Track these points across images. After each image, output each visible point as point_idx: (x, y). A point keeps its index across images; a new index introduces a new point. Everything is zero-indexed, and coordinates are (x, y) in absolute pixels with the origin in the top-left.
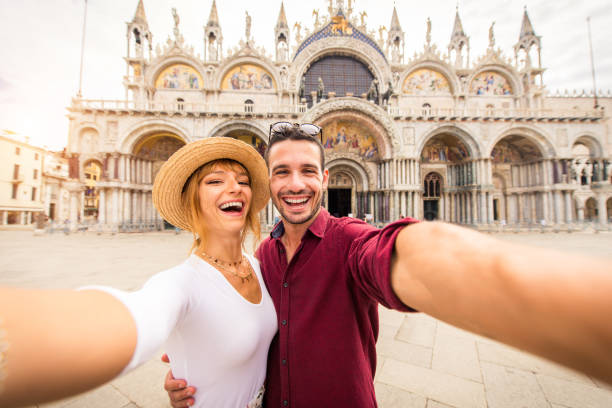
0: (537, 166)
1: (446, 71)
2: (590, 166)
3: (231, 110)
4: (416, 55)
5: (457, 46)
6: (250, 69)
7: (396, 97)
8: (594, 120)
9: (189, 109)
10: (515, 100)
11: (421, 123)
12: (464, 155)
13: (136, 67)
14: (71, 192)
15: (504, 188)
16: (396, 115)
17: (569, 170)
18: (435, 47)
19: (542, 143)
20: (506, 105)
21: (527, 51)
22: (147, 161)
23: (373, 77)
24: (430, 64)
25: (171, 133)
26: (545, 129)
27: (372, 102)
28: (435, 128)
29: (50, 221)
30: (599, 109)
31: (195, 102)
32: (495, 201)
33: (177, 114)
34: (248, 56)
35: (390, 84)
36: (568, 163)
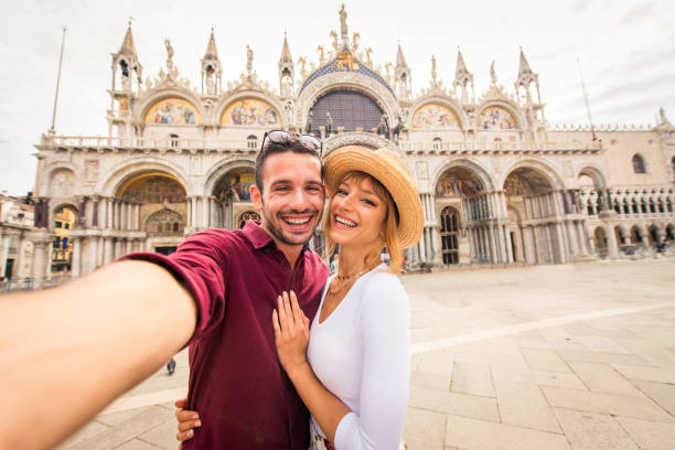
0: (548, 197)
1: (453, 106)
2: (596, 196)
3: (232, 147)
4: (423, 91)
5: (461, 82)
6: (253, 103)
7: (406, 131)
8: (594, 152)
9: (184, 145)
10: (521, 133)
11: (433, 158)
12: (478, 189)
13: (123, 100)
14: (36, 244)
15: (519, 221)
16: (407, 149)
17: (577, 200)
18: (441, 83)
19: (550, 175)
20: (512, 138)
21: (527, 87)
22: (134, 204)
23: (382, 112)
24: (437, 99)
25: (163, 172)
26: (551, 161)
27: (383, 136)
28: (447, 162)
29: (6, 280)
30: (597, 142)
31: (191, 137)
32: (512, 234)
33: (171, 151)
34: (250, 90)
35: (400, 119)
36: (576, 194)
